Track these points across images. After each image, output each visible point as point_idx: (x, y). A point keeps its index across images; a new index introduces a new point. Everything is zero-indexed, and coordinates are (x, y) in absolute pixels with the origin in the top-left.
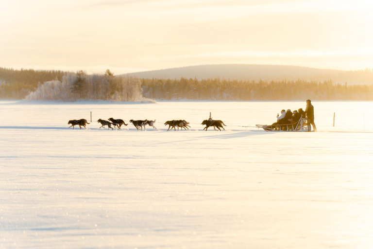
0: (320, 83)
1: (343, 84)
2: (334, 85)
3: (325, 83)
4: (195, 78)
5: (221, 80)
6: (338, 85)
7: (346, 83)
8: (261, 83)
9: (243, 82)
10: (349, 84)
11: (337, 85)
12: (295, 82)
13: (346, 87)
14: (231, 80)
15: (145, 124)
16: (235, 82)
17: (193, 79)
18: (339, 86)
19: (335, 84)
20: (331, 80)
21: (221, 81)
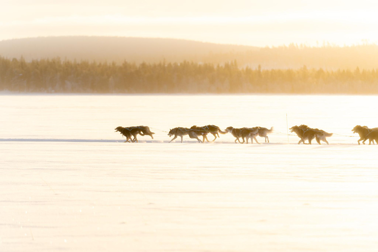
0: (218, 66)
1: (254, 68)
2: (240, 68)
3: (227, 66)
4: (22, 57)
5: (62, 61)
6: (247, 69)
7: (260, 67)
8: (126, 66)
9: (98, 64)
10: (264, 68)
11: (245, 69)
12: (179, 64)
13: (259, 72)
14: (79, 61)
15: (252, 136)
16: (85, 65)
17: (18, 59)
18: (248, 71)
19: (242, 67)
20: (235, 61)
21: (62, 63)
